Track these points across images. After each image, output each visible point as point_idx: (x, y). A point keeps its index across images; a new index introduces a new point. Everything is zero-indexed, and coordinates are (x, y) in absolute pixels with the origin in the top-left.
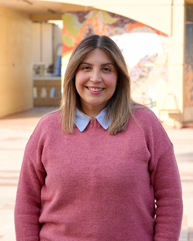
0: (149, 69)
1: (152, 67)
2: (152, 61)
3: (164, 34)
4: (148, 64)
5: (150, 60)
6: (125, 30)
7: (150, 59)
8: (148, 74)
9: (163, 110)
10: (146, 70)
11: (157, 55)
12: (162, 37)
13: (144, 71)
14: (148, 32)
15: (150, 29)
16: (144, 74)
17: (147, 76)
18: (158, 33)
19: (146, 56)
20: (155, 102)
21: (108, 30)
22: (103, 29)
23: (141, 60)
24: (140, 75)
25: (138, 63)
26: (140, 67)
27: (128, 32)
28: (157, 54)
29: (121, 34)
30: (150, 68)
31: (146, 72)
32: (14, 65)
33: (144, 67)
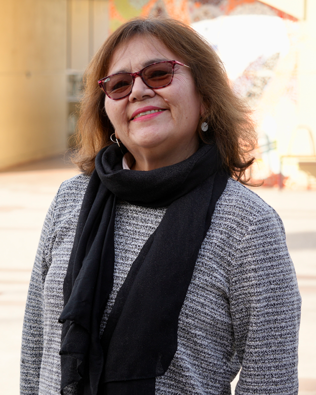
0: (265, 82)
1: (269, 78)
2: (269, 66)
3: (291, 18)
4: (262, 73)
5: (265, 65)
6: (222, 9)
7: (266, 62)
8: (262, 90)
9: (289, 156)
10: (259, 83)
11: (278, 56)
12: (288, 22)
13: (255, 85)
14: (263, 13)
15: (266, 8)
16: (255, 90)
17: (261, 94)
18: (281, 14)
19: (260, 58)
20: (275, 142)
21: (191, 10)
22: (183, 9)
23: (251, 64)
24: (248, 92)
25: (245, 71)
26: (247, 78)
27: (227, 14)
28: (279, 54)
29: (214, 17)
30: (266, 79)
31: (259, 87)
32: (28, 74)
33: (255, 77)
